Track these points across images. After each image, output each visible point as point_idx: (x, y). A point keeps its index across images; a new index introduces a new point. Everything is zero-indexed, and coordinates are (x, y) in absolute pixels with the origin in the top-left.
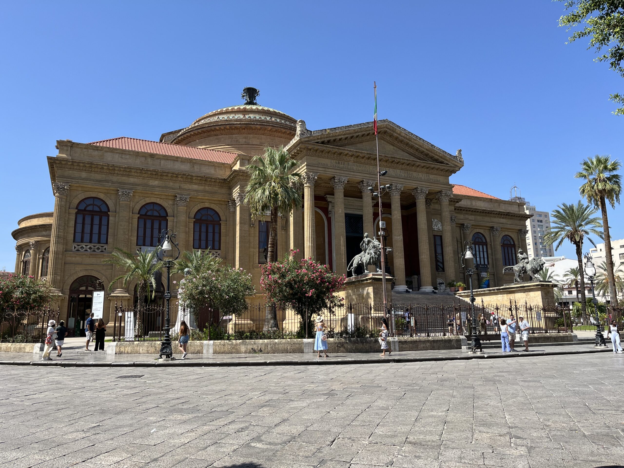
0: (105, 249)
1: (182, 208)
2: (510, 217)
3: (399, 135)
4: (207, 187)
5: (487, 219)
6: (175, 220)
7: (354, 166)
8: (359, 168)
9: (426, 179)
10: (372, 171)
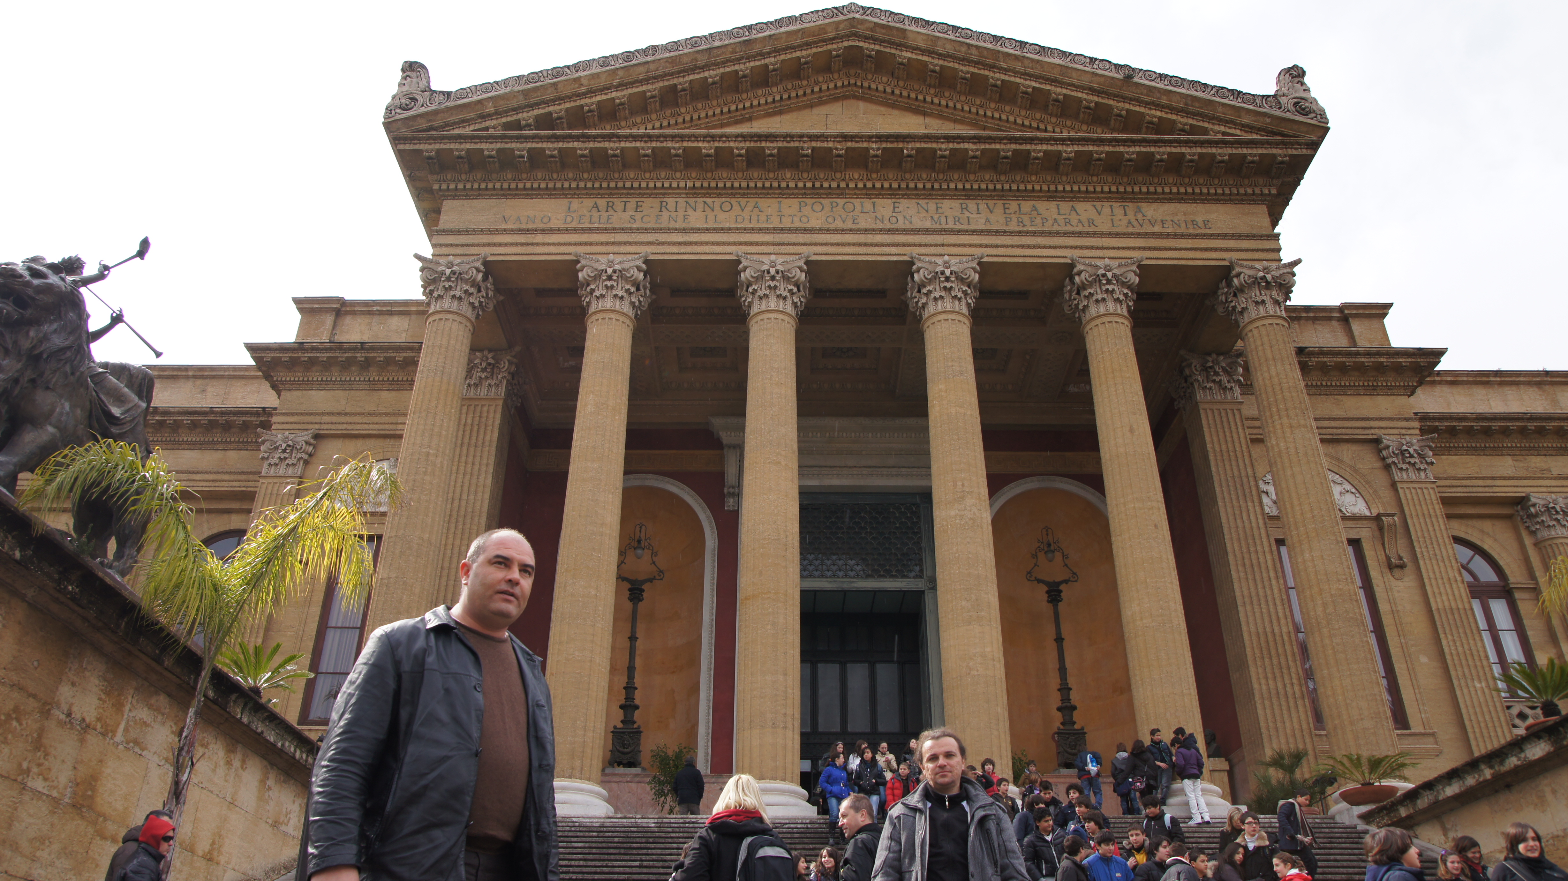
3: (930, 53)
7: (690, 212)
8: (722, 216)
9: (1124, 222)
10: (796, 219)
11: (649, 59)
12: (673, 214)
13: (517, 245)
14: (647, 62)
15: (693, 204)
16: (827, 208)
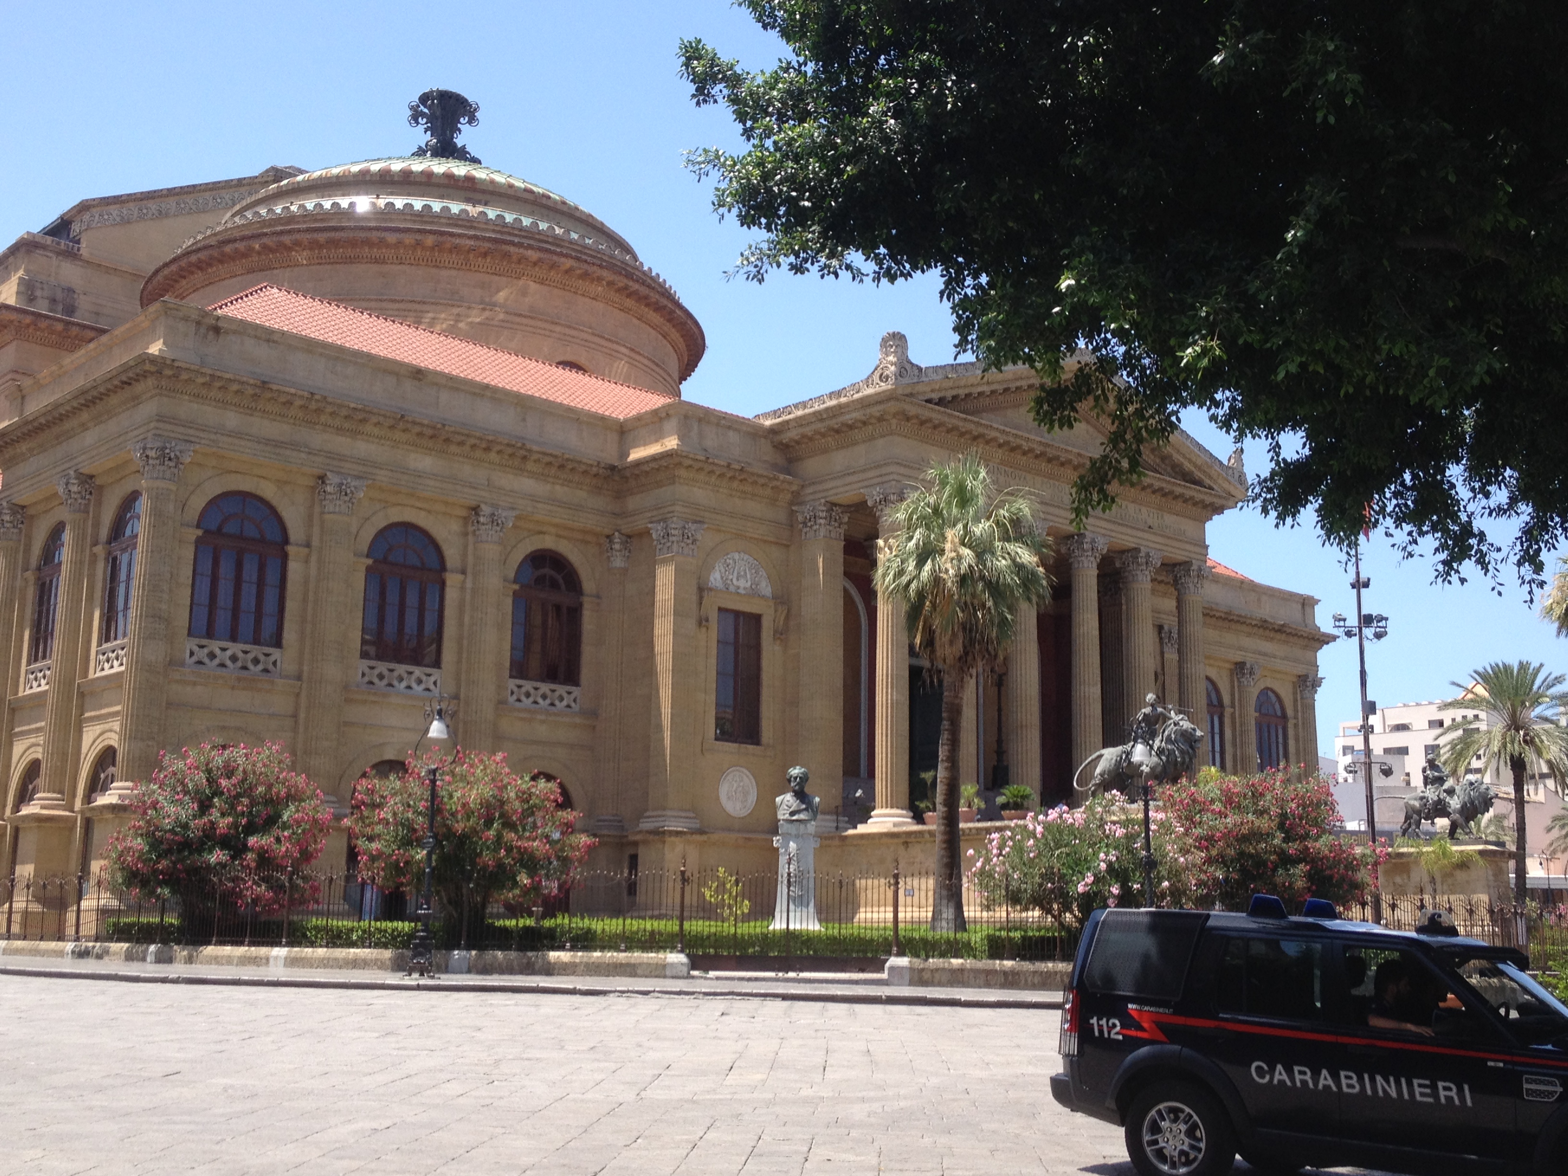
0: (275, 663)
1: (491, 550)
2: (1283, 636)
4: (558, 487)
5: (1230, 638)
6: (469, 584)
7: (999, 476)
8: (1012, 482)
10: (1040, 493)
12: (993, 476)
15: (1000, 470)
16: (1052, 487)
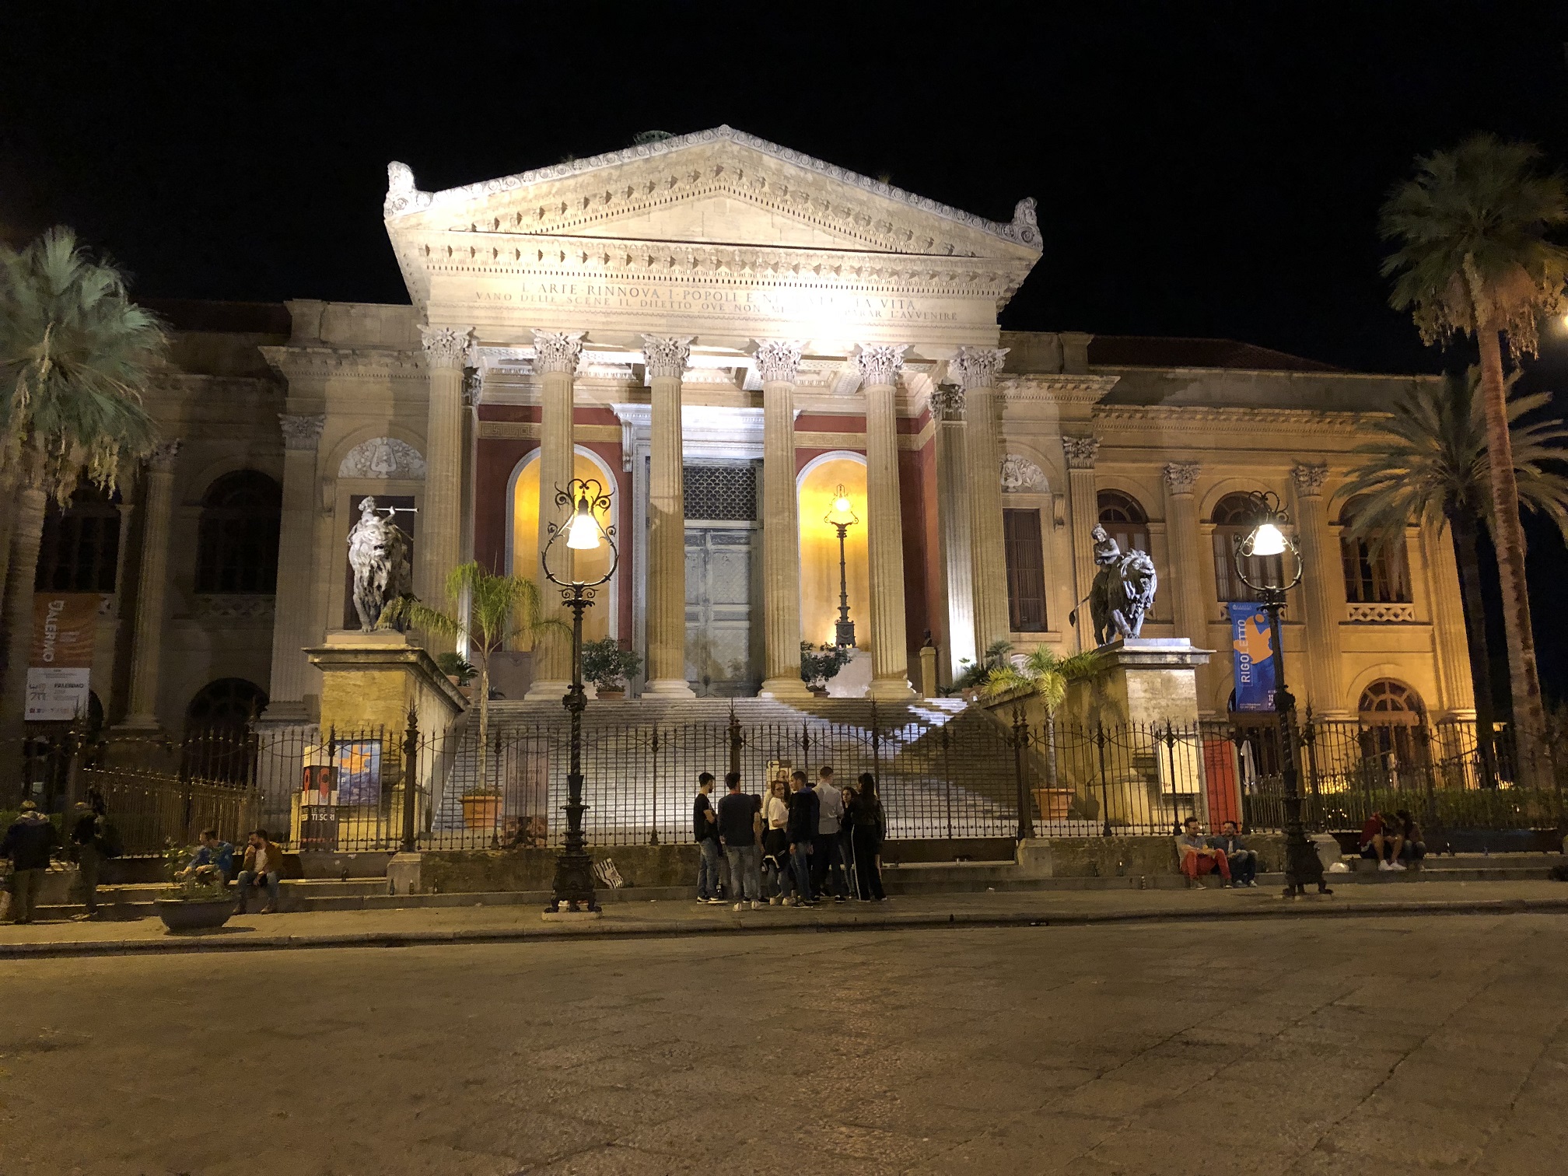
7: (609, 294)
8: (631, 300)
9: (900, 314)
10: (682, 305)
11: (577, 172)
12: (598, 297)
13: (489, 318)
14: (575, 176)
15: (611, 289)
16: (703, 297)
